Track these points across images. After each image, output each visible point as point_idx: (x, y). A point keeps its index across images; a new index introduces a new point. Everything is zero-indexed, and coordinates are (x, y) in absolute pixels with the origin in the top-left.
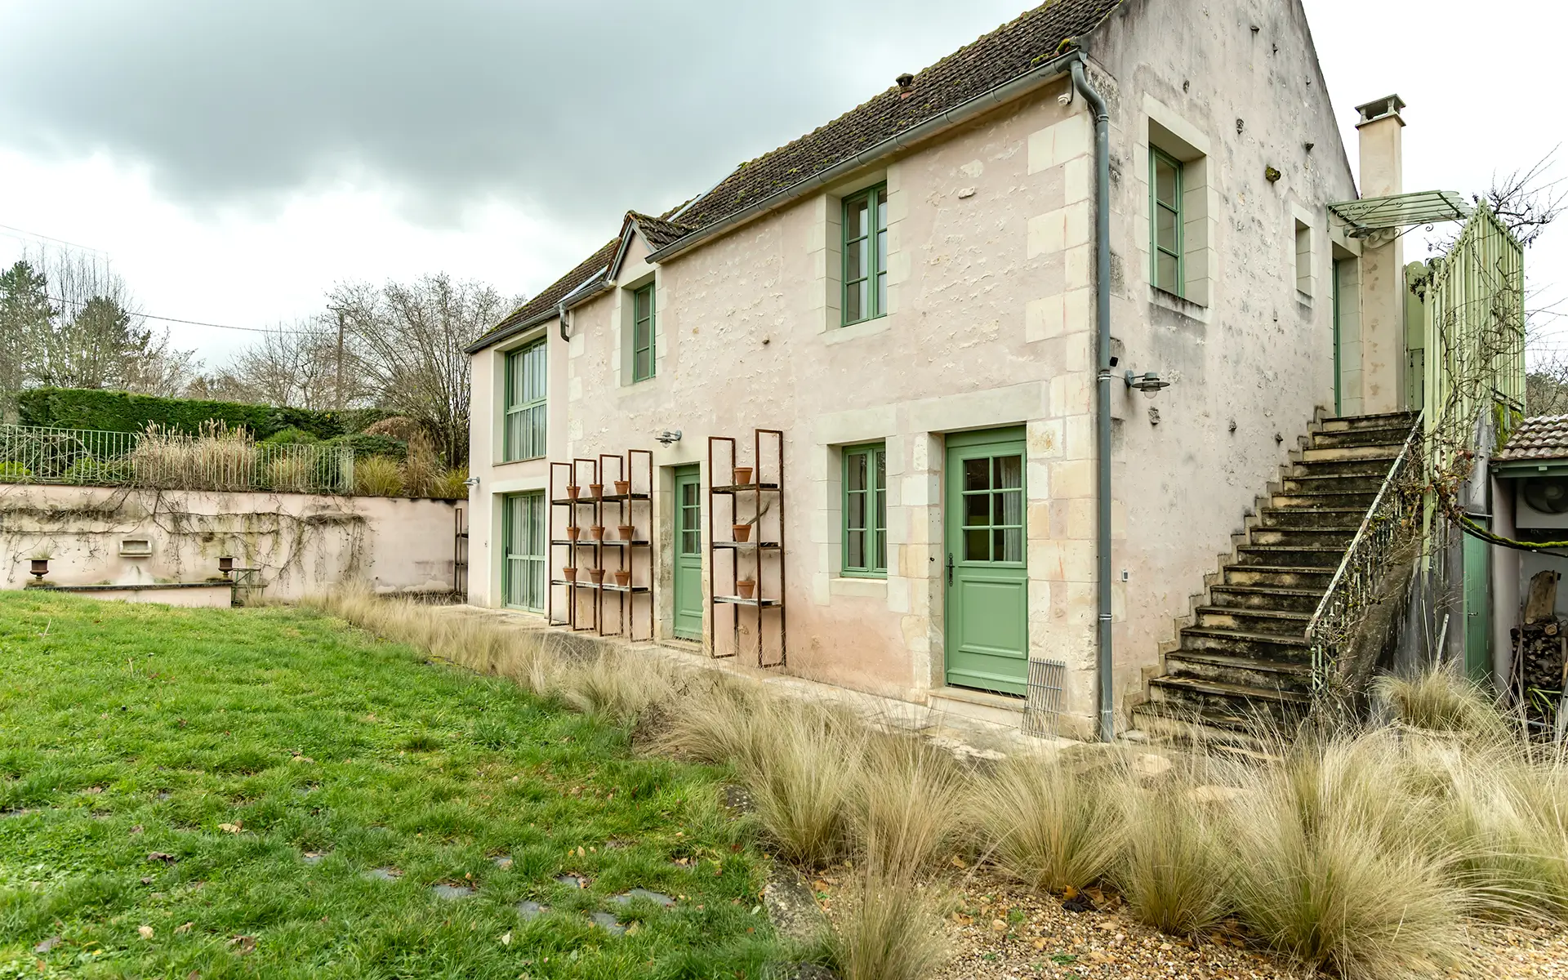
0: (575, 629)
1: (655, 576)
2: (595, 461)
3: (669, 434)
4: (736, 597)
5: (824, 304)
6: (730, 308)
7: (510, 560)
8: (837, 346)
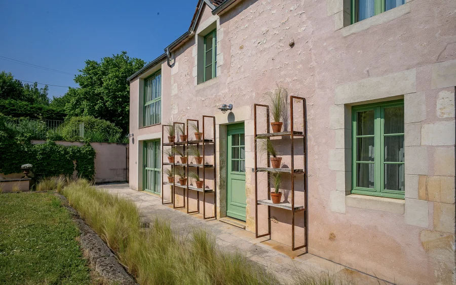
0: (174, 208)
1: (217, 184)
2: (184, 124)
3: (225, 106)
4: (269, 201)
5: (342, 9)
6: (264, 29)
7: (146, 170)
8: (354, 36)
